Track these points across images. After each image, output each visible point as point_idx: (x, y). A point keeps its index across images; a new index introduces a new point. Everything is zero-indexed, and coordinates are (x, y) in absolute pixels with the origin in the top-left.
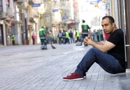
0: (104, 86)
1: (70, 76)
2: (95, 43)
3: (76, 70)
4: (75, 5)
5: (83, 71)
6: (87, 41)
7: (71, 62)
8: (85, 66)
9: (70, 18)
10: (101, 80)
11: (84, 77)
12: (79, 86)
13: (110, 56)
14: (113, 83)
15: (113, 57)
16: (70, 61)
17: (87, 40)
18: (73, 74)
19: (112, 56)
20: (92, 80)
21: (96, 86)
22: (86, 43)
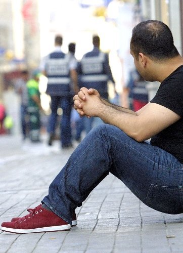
0: (142, 249)
1: (26, 217)
2: (111, 110)
3: (47, 197)
4: (30, 11)
5: (68, 202)
6: (83, 103)
7: (20, 184)
8: (77, 187)
9: (10, 53)
10: (129, 232)
11: (73, 222)
12: (58, 248)
13: (162, 154)
14: (171, 240)
15: (170, 158)
16: (18, 180)
17: (85, 101)
18: (34, 211)
19: (169, 154)
20: (100, 231)
21: (114, 248)
22: (82, 109)
